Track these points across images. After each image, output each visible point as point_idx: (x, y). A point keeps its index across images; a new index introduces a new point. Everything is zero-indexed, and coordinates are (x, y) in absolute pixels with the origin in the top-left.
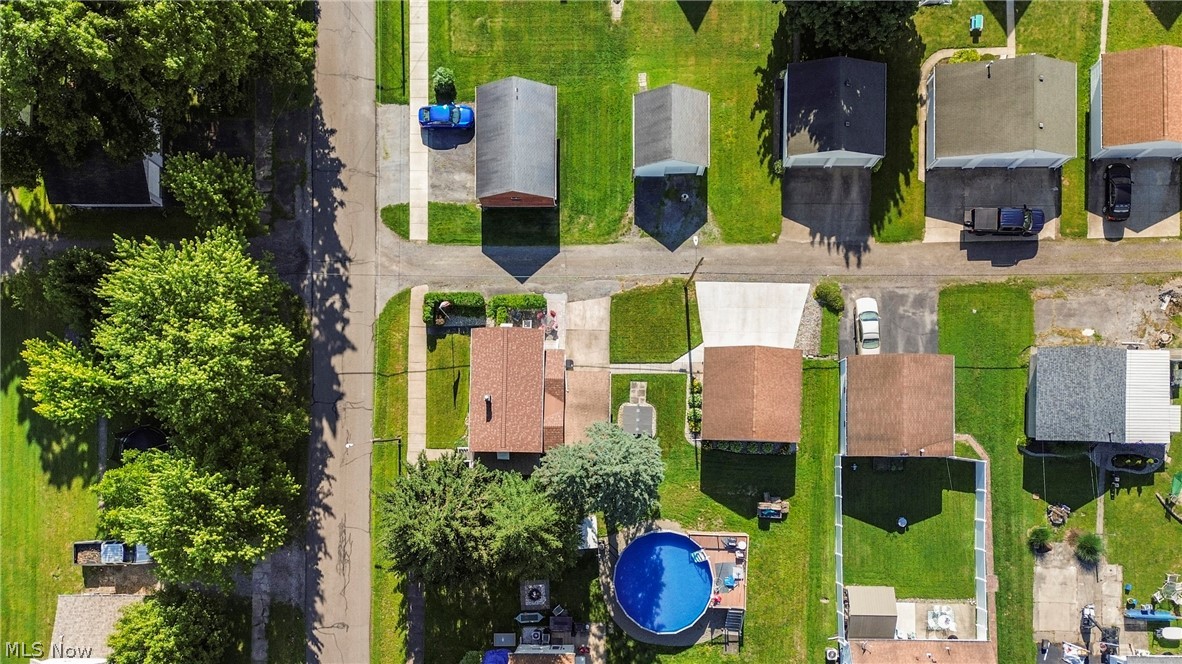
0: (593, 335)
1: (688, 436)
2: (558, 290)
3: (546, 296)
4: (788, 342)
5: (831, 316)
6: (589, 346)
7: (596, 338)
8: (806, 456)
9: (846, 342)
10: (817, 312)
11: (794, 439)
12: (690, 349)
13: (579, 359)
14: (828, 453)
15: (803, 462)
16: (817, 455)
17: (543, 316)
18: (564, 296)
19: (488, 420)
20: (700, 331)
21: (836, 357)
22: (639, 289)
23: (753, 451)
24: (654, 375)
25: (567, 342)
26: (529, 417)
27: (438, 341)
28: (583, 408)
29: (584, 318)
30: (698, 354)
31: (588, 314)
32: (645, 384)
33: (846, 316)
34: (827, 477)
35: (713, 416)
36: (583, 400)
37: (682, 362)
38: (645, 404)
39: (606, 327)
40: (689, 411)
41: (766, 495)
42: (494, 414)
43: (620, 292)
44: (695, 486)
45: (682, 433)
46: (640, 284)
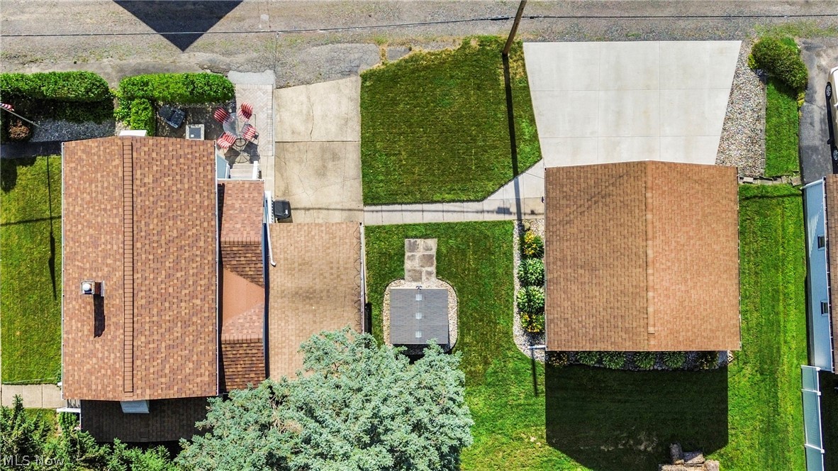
0: (329, 153)
1: (519, 339)
2: (257, 66)
3: (233, 77)
4: (706, 155)
5: (783, 101)
6: (321, 172)
7: (335, 157)
8: (748, 370)
9: (815, 149)
10: (757, 94)
11: (729, 344)
12: (516, 174)
13: (301, 196)
14: (789, 361)
15: (741, 382)
16: (768, 368)
17: (226, 116)
18: (269, 76)
19: (99, 329)
20: (535, 137)
21: (796, 180)
22: (414, 59)
23: (648, 365)
24: (450, 226)
25: (280, 166)
26: (186, 324)
27: (21, 170)
28: (307, 296)
29: (309, 118)
30: (532, 184)
31: (318, 112)
32: (432, 243)
33: (811, 100)
34: (788, 407)
35: (567, 304)
36: (305, 282)
37: (505, 195)
38: (434, 284)
39: (354, 134)
40: (519, 292)
41: (675, 449)
42: (110, 321)
43: (377, 66)
44: (535, 436)
45: (508, 335)
46: (416, 50)
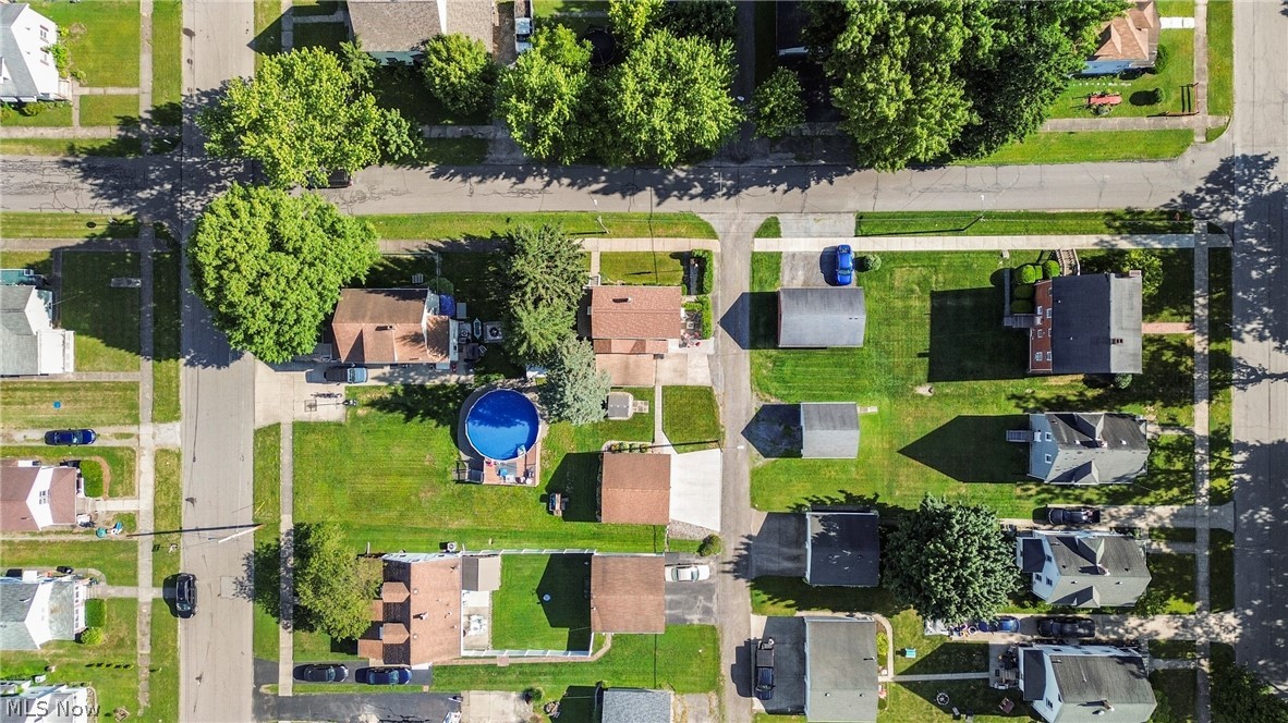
0: (683, 374)
1: (609, 443)
2: (716, 348)
3: (712, 339)
4: (673, 515)
5: (697, 547)
6: (675, 370)
7: (681, 376)
8: (595, 529)
9: (678, 558)
10: (700, 537)
11: (604, 519)
12: (673, 445)
13: (664, 364)
14: (596, 544)
15: (591, 526)
16: (596, 536)
17: (696, 337)
18: (712, 352)
19: (614, 301)
20: (686, 452)
21: (667, 550)
22: (717, 407)
23: (597, 490)
24: (653, 418)
25: (677, 355)
26: (617, 329)
27: (678, 260)
28: (627, 367)
29: (696, 366)
30: (670, 450)
31: (698, 370)
32: (647, 411)
33: (697, 557)
34: (581, 543)
36: (632, 366)
37: (661, 438)
38: (630, 414)
39: (689, 383)
40: (627, 444)
41: (566, 500)
42: (618, 304)
43: (715, 393)
44: (573, 449)
45: (612, 438)
46: (721, 408)
